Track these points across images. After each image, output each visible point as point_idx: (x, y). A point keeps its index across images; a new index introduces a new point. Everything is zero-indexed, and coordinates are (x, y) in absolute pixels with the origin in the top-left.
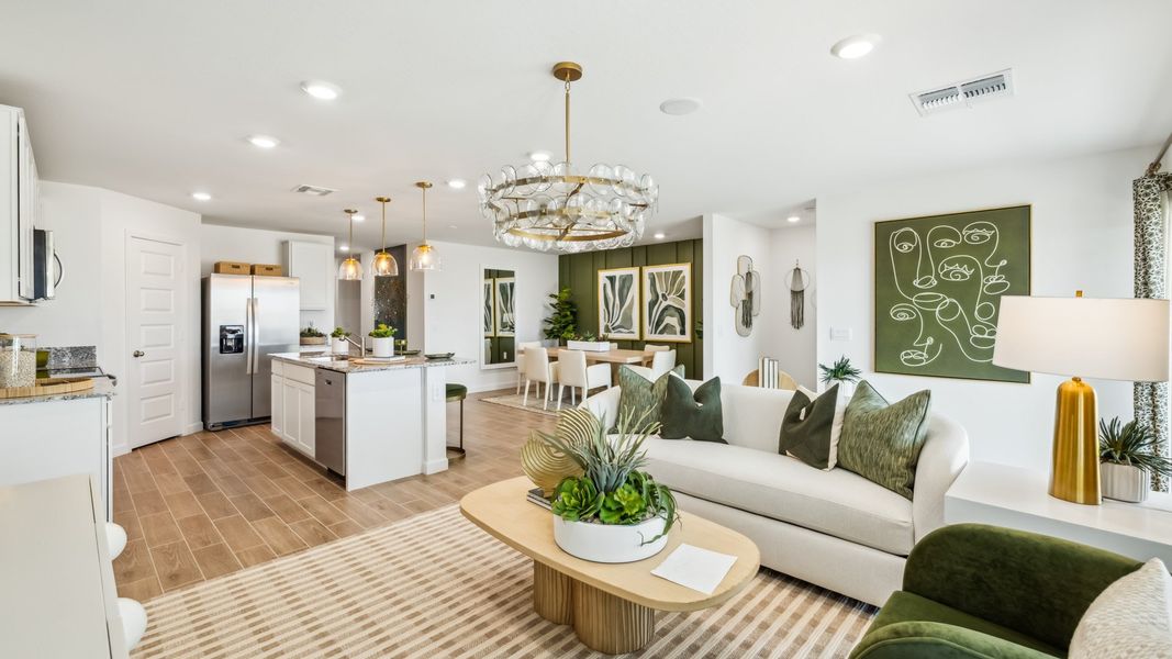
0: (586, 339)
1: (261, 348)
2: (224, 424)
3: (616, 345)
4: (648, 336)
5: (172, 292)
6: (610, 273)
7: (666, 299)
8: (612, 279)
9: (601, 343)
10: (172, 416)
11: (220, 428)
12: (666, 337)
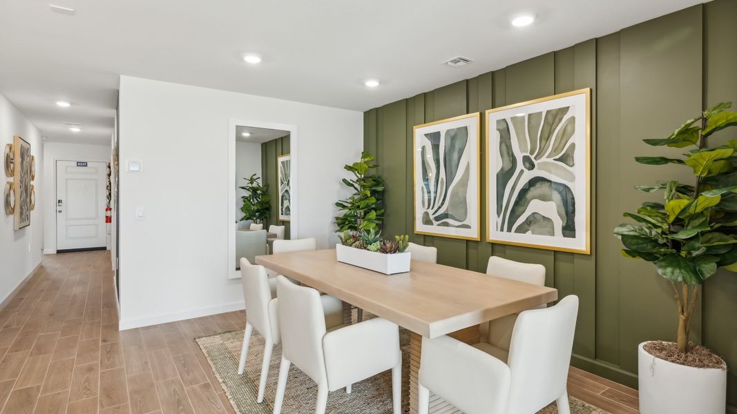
0: (365, 246)
3: (431, 252)
4: (494, 235)
6: (432, 128)
7: (532, 166)
8: (435, 137)
9: (389, 256)
12: (530, 239)
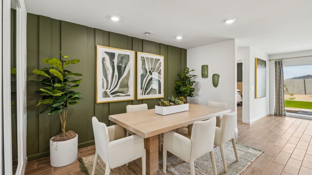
4: (140, 97)
7: (151, 74)
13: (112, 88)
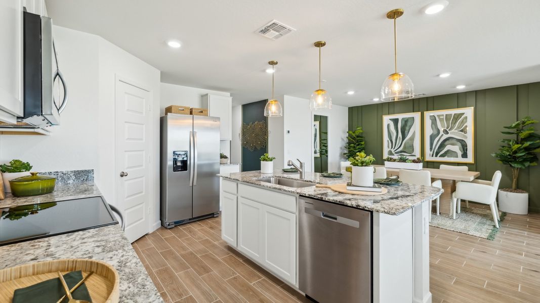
1: (199, 166)
2: (175, 223)
4: (429, 158)
5: (144, 126)
6: (394, 117)
7: (447, 133)
8: (396, 121)
10: (143, 194)
11: (173, 226)
13: (396, 148)
